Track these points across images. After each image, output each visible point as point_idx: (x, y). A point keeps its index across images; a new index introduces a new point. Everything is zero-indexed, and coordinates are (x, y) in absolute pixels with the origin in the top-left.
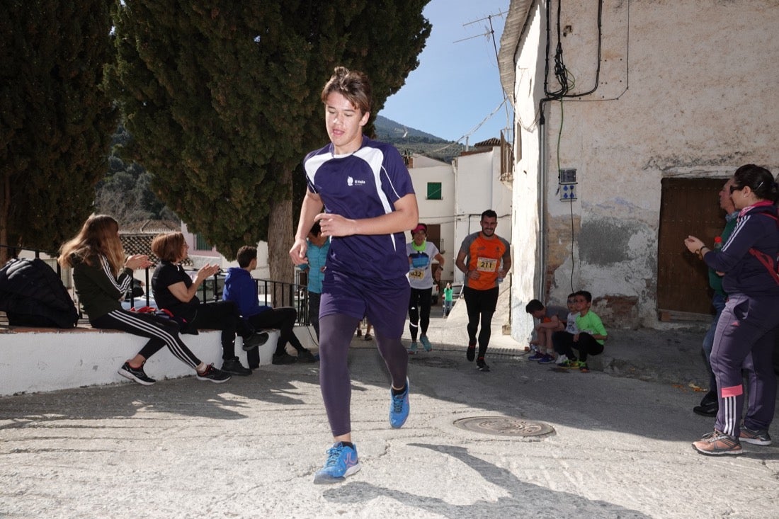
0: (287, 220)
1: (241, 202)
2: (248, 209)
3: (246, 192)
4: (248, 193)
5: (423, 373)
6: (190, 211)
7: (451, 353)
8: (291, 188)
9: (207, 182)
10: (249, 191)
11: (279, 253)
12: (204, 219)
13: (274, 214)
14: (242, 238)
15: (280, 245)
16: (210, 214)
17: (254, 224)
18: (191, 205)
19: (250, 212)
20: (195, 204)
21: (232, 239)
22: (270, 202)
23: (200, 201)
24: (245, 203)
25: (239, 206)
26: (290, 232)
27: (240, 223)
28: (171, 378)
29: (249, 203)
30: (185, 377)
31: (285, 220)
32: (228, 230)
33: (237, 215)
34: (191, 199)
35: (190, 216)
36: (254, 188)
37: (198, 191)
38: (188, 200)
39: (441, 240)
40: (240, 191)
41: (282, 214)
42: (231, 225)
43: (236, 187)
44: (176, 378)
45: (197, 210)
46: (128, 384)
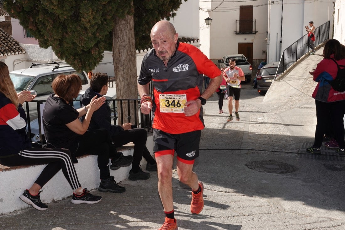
0: (129, 33)
1: (90, 22)
2: (96, 27)
3: (94, 13)
4: (96, 13)
5: (265, 181)
6: (42, 30)
7: (284, 155)
8: (132, 4)
9: (58, 5)
10: (97, 11)
11: (124, 65)
12: (55, 37)
13: (118, 28)
14: (89, 52)
15: (124, 56)
16: (60, 32)
17: (101, 39)
18: (44, 24)
19: (98, 29)
20: (47, 24)
21: (80, 52)
22: (114, 18)
23: (51, 21)
24: (93, 22)
25: (88, 26)
26: (132, 44)
27: (88, 40)
28: (58, 200)
29: (97, 21)
30: (68, 197)
31: (127, 33)
32: (77, 46)
33: (86, 33)
34: (43, 19)
35: (42, 33)
36: (101, 8)
37: (49, 12)
38: (40, 20)
39: (254, 21)
40: (90, 12)
41: (125, 28)
42: (80, 42)
43: (86, 9)
44: (61, 199)
45: (49, 29)
46: (27, 210)
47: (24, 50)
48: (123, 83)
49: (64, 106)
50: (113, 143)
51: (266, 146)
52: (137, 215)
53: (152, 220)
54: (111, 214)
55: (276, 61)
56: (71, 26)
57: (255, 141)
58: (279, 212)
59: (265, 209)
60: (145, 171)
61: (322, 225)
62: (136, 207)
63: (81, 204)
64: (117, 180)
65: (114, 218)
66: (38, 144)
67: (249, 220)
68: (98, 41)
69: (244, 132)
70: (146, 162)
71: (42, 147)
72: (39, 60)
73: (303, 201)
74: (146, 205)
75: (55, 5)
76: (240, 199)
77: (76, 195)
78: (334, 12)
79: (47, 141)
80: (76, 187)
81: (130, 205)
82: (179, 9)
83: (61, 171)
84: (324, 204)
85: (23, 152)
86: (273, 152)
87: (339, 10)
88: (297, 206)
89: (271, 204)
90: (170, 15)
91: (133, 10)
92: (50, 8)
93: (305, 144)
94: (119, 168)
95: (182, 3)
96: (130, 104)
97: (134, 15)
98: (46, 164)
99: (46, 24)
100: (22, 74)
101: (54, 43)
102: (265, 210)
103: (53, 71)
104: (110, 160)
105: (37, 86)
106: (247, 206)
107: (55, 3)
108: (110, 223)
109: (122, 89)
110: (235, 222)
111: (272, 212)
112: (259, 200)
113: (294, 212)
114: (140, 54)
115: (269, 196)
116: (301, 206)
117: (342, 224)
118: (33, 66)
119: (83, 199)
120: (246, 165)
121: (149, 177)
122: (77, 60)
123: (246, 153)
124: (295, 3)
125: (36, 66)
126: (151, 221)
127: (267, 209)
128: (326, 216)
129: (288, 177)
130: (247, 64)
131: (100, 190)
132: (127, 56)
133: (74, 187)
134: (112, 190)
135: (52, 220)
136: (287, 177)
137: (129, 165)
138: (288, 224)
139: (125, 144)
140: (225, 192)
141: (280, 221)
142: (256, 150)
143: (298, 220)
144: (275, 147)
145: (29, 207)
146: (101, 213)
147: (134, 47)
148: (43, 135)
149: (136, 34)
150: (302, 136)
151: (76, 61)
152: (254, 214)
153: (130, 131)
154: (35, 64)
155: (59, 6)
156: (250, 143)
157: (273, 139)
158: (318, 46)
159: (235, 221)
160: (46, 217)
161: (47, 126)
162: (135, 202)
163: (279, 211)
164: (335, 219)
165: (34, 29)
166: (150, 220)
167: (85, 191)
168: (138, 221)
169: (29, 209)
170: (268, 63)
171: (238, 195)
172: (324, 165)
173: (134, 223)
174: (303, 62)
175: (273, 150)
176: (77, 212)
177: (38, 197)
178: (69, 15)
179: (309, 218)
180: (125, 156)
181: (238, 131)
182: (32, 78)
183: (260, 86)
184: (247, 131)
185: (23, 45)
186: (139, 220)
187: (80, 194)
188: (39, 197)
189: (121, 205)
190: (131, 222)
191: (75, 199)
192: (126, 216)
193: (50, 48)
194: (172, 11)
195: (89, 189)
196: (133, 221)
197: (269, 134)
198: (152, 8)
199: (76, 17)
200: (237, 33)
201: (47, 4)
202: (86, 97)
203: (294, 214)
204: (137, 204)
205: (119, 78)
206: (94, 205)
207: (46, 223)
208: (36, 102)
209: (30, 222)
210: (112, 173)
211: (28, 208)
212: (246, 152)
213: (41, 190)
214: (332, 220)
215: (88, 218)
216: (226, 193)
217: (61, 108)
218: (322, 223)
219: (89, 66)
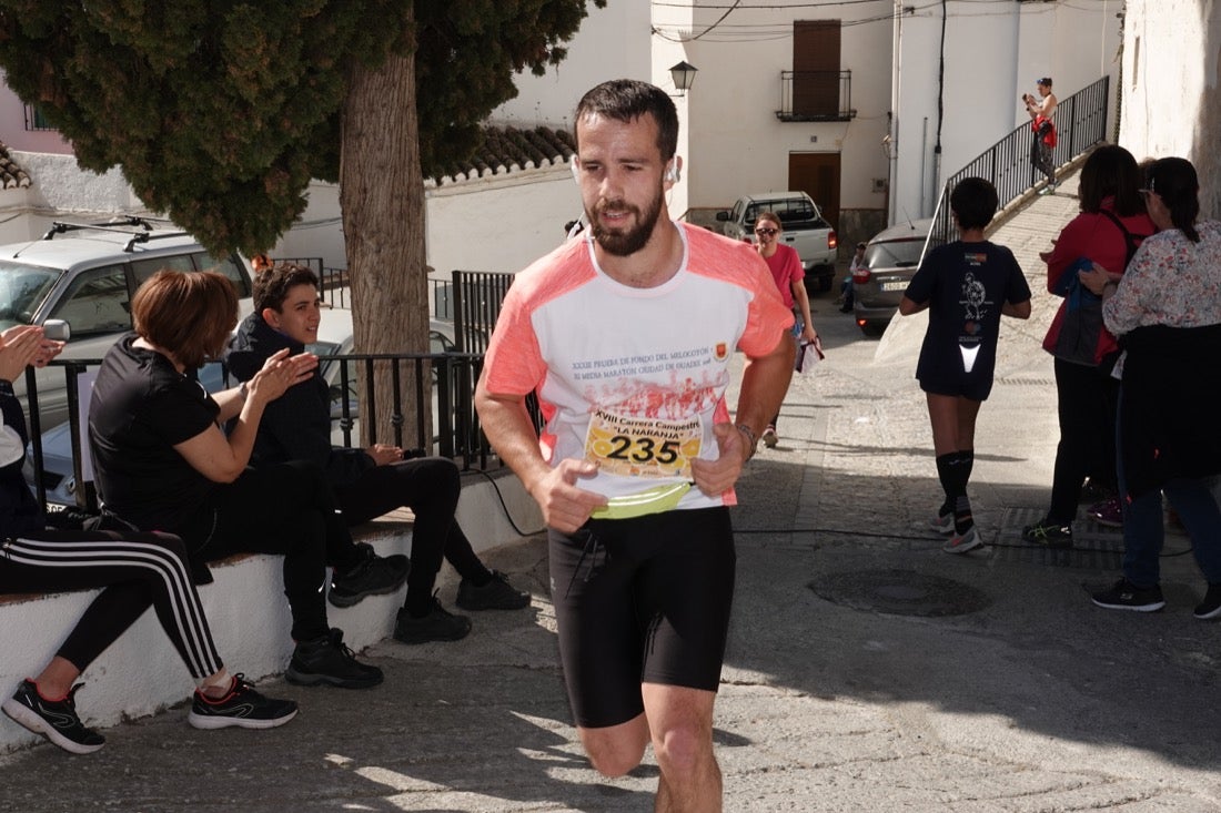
0: (400, 121)
1: (257, 79)
2: (281, 98)
3: (273, 47)
4: (280, 47)
5: (876, 645)
6: (86, 106)
8: (410, 14)
9: (144, 18)
10: (283, 40)
11: (379, 231)
12: (133, 132)
13: (359, 102)
14: (256, 184)
15: (380, 203)
16: (153, 113)
17: (297, 140)
18: (93, 87)
19: (286, 104)
20: (104, 85)
21: (224, 187)
22: (344, 66)
23: (120, 76)
24: (270, 81)
25: (250, 93)
26: (411, 159)
27: (253, 144)
28: (139, 715)
29: (284, 78)
30: (178, 706)
31: (392, 120)
32: (214, 163)
33: (243, 119)
34: (91, 67)
35: (86, 118)
36: (298, 32)
37: (113, 44)
38: (80, 70)
39: (843, 75)
40: (258, 46)
41: (384, 101)
42: (224, 149)
43: (243, 33)
44: (152, 713)
45: (111, 104)
46: (27, 752)
47: (27, 173)
48: (378, 295)
49: (166, 382)
50: (338, 511)
51: (882, 519)
52: (424, 766)
53: (476, 784)
54: (331, 764)
55: (922, 217)
56: (191, 95)
57: (844, 501)
58: (923, 754)
59: (876, 745)
60: (455, 611)
61: (1075, 798)
62: (419, 738)
63: (224, 728)
64: (354, 641)
65: (342, 779)
66: (70, 515)
67: (819, 782)
68: (288, 145)
69: (805, 467)
70: (459, 579)
71: (82, 526)
72: (80, 210)
73: (1007, 715)
74: (455, 730)
75: (133, 20)
76: (787, 708)
77: (207, 697)
78: (1122, 47)
79: (102, 504)
80: (206, 668)
81: (397, 733)
82: (575, 34)
83: (151, 614)
84: (1081, 725)
85: (13, 547)
86: (905, 541)
87: (1138, 40)
88: (989, 732)
89: (897, 725)
90: (546, 55)
91: (412, 35)
92: (117, 30)
93: (1020, 511)
94: (361, 600)
95: (586, 15)
96: (403, 372)
97: (416, 54)
98: (96, 587)
99: (99, 87)
100: (17, 260)
101: (128, 154)
102: (874, 748)
103: (129, 249)
104: (329, 571)
105: (71, 305)
106: (814, 734)
107: (132, 13)
108: (324, 797)
109: (374, 317)
110: (768, 790)
111: (899, 753)
112: (855, 712)
113: (975, 752)
114: (442, 191)
115: (889, 696)
116: (1002, 730)
117: (1143, 794)
118: (56, 234)
119: (231, 710)
120: (811, 587)
121: (468, 632)
122: (213, 214)
123: (813, 543)
124: (987, 14)
125: (67, 232)
126: (471, 790)
127: (883, 744)
128: (1088, 767)
129: (958, 629)
130: (818, 225)
131: (291, 680)
132: (391, 201)
133: (198, 670)
134: (334, 679)
135: (119, 789)
136: (955, 628)
137: (396, 589)
138: (954, 797)
139: (382, 514)
140: (737, 683)
141: (928, 785)
142: (846, 533)
143: (989, 783)
144: (914, 521)
145: (37, 742)
146: (294, 761)
147: (416, 167)
148: (89, 484)
149: (425, 124)
150: (1008, 481)
151: (208, 216)
152: (836, 760)
153: (399, 469)
154: (65, 226)
155: (149, 20)
156: (827, 509)
157: (905, 494)
158: (1067, 163)
159: (769, 786)
160: (99, 776)
161: (103, 451)
162: (417, 720)
163: (925, 751)
164: (1121, 779)
165: (57, 104)
166: (468, 786)
167: (238, 681)
168: (425, 791)
169: (35, 748)
170: (894, 224)
171: (782, 693)
172: (1084, 585)
173: (413, 795)
174: (1014, 222)
175: (908, 533)
176: (209, 758)
177: (67, 705)
178: (184, 54)
179: (1030, 773)
180: (380, 558)
181: (784, 464)
182: (54, 276)
183: (865, 305)
184: (819, 465)
185: (23, 157)
186: (429, 785)
187: (222, 694)
188: (73, 705)
189: (365, 731)
190: (402, 792)
191: (203, 714)
192: (384, 771)
193: (116, 172)
194: (553, 41)
195: (252, 675)
196: (409, 791)
197: (894, 474)
198: (482, 32)
199: (210, 62)
200: (783, 118)
201: (103, 14)
202: (241, 348)
203: (975, 760)
204: (425, 729)
205: (361, 277)
206: (271, 731)
207: (97, 798)
208: (63, 368)
209: (39, 796)
210: (336, 618)
211: (33, 744)
212: (808, 539)
213: (78, 681)
214: (1108, 782)
215: (248, 781)
216: (741, 687)
217: (157, 388)
218: (1076, 791)
219: (255, 234)
